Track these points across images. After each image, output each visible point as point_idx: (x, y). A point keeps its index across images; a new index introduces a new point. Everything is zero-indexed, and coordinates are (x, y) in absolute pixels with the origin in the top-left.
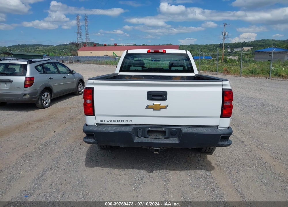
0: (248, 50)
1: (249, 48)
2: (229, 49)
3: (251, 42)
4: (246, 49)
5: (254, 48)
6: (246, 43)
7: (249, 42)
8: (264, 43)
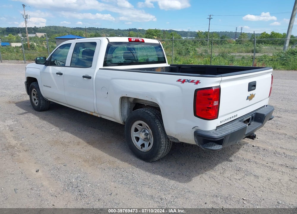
0: (42, 37)
1: (43, 34)
2: (20, 34)
3: (43, 27)
4: (39, 35)
5: (47, 35)
6: (38, 28)
7: (40, 27)
8: (55, 29)
